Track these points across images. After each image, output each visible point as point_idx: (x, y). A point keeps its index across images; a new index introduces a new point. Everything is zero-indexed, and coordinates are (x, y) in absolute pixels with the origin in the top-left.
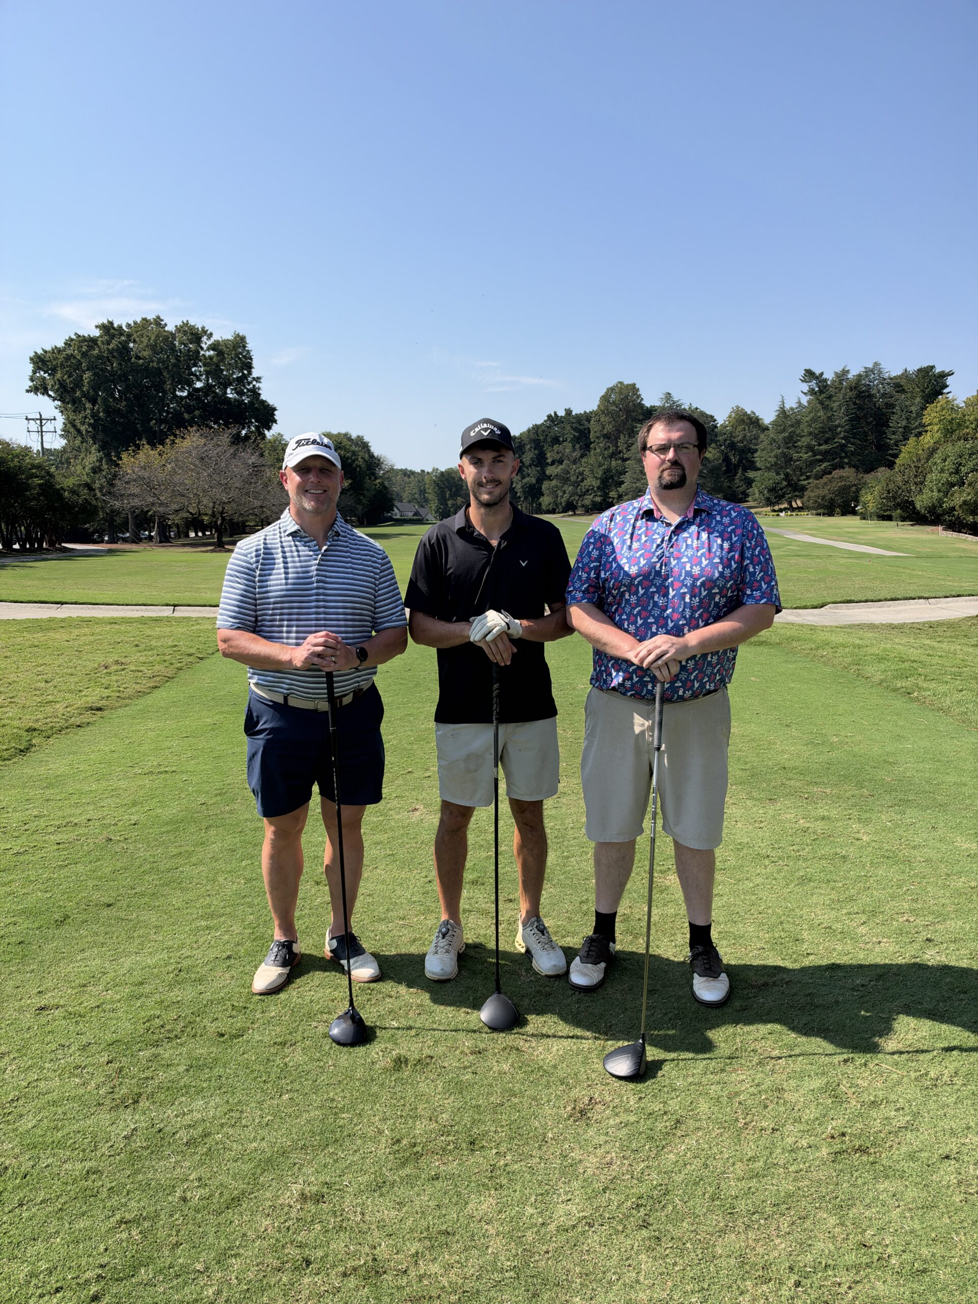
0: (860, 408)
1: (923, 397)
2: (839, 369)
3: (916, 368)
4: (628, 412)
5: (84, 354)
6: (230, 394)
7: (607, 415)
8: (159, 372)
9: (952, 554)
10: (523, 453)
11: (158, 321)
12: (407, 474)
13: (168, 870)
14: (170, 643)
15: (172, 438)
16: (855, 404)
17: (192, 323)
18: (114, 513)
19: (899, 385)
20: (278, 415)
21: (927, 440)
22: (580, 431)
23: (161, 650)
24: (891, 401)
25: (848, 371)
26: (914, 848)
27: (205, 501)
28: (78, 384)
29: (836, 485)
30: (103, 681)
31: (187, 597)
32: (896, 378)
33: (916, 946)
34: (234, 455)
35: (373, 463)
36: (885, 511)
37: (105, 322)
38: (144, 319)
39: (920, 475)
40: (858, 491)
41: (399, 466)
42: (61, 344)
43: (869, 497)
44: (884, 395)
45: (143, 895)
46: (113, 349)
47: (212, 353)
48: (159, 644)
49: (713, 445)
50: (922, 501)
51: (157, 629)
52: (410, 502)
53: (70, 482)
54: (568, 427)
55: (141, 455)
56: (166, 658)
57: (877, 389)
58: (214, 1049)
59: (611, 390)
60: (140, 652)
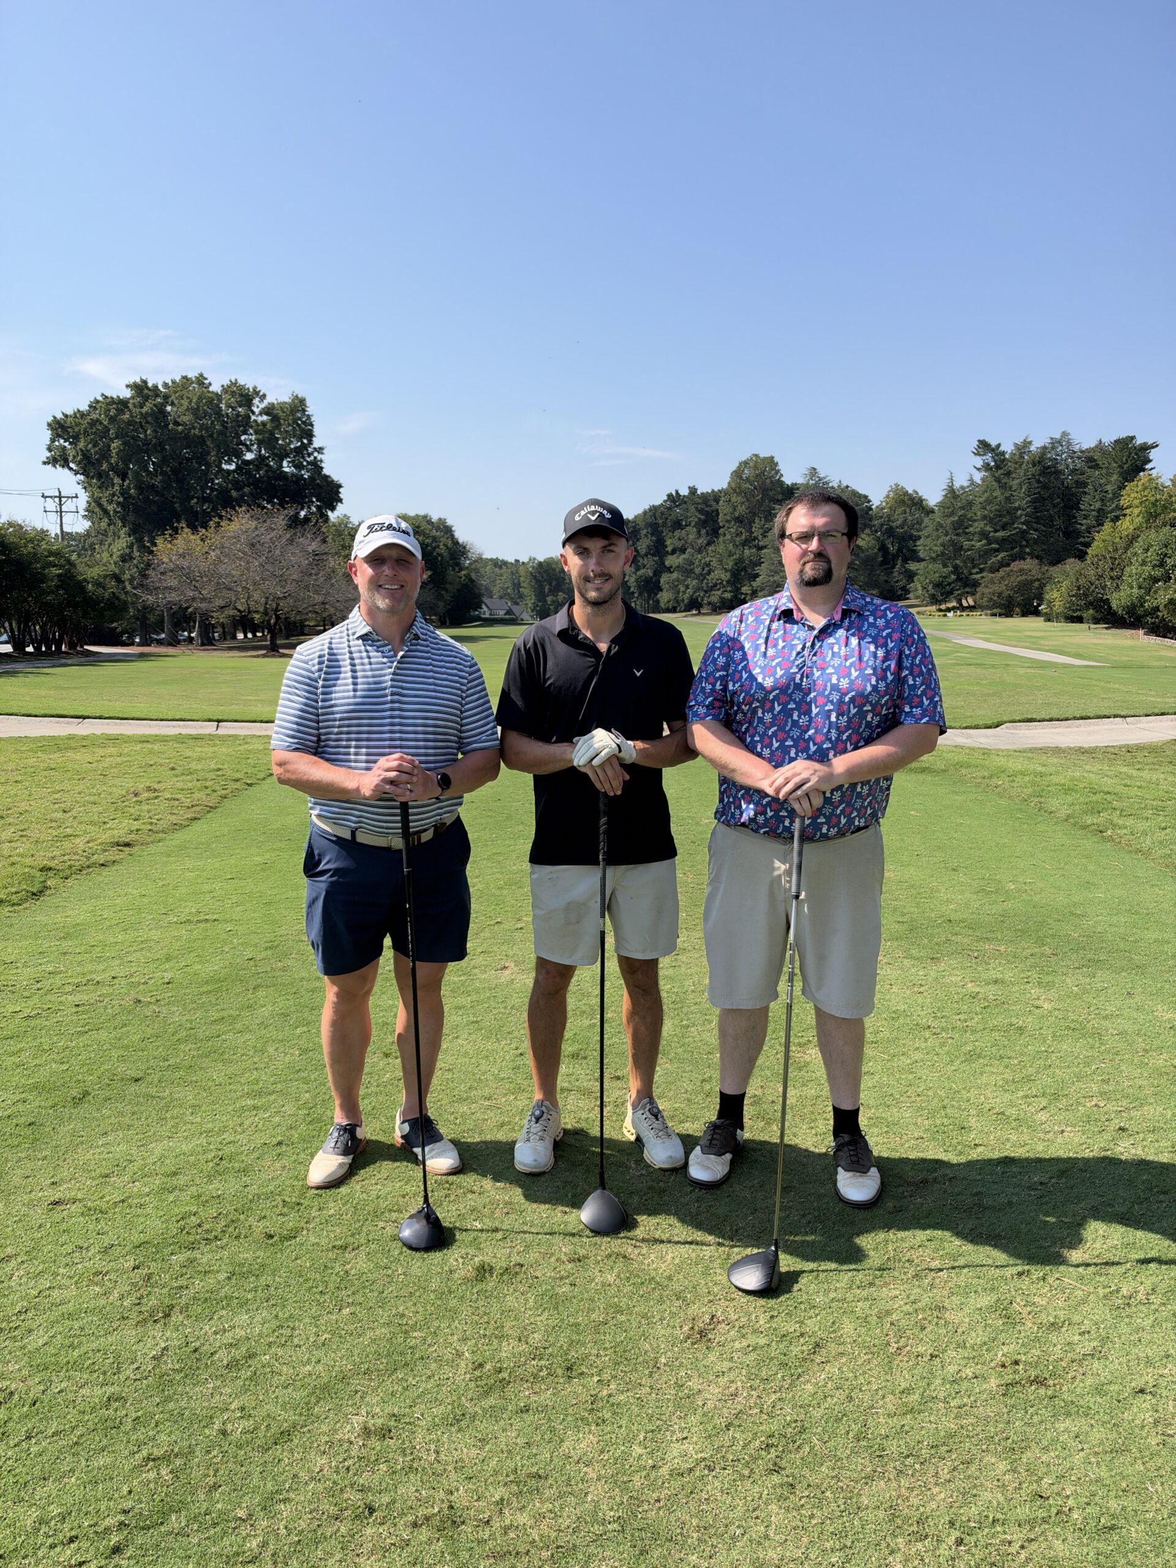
0: (1045, 487)
1: (1121, 474)
2: (1019, 440)
3: (1113, 438)
4: (765, 490)
5: (112, 420)
6: (287, 467)
7: (739, 494)
8: (201, 441)
9: (1155, 664)
10: (638, 540)
11: (201, 380)
12: (499, 564)
13: (208, 1039)
14: (213, 766)
15: (217, 519)
16: (1038, 481)
17: (241, 382)
18: (147, 609)
19: (1092, 459)
20: (343, 493)
21: (1126, 525)
22: (707, 514)
23: (201, 775)
24: (1082, 478)
25: (1030, 443)
26: (1106, 1018)
27: (256, 596)
28: (105, 454)
29: (1015, 580)
30: (132, 810)
31: (234, 710)
32: (1088, 450)
33: (1107, 1136)
34: (291, 541)
35: (458, 551)
36: (1074, 611)
37: (138, 380)
38: (185, 378)
39: (1117, 567)
40: (1042, 586)
41: (487, 555)
42: (84, 407)
43: (1056, 594)
44: (1074, 471)
45: (177, 1068)
46: (147, 413)
47: (265, 418)
48: (199, 767)
49: (867, 531)
50: (1118, 600)
51: (197, 749)
52: (501, 598)
53: (94, 573)
54: (692, 509)
55: (180, 541)
56: (208, 784)
57: (1066, 463)
58: (260, 1253)
59: (745, 464)
60: (177, 776)
